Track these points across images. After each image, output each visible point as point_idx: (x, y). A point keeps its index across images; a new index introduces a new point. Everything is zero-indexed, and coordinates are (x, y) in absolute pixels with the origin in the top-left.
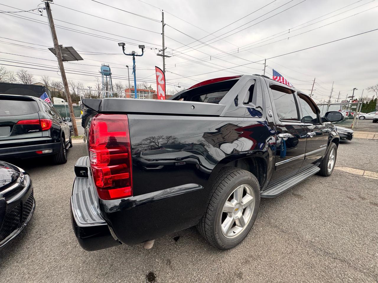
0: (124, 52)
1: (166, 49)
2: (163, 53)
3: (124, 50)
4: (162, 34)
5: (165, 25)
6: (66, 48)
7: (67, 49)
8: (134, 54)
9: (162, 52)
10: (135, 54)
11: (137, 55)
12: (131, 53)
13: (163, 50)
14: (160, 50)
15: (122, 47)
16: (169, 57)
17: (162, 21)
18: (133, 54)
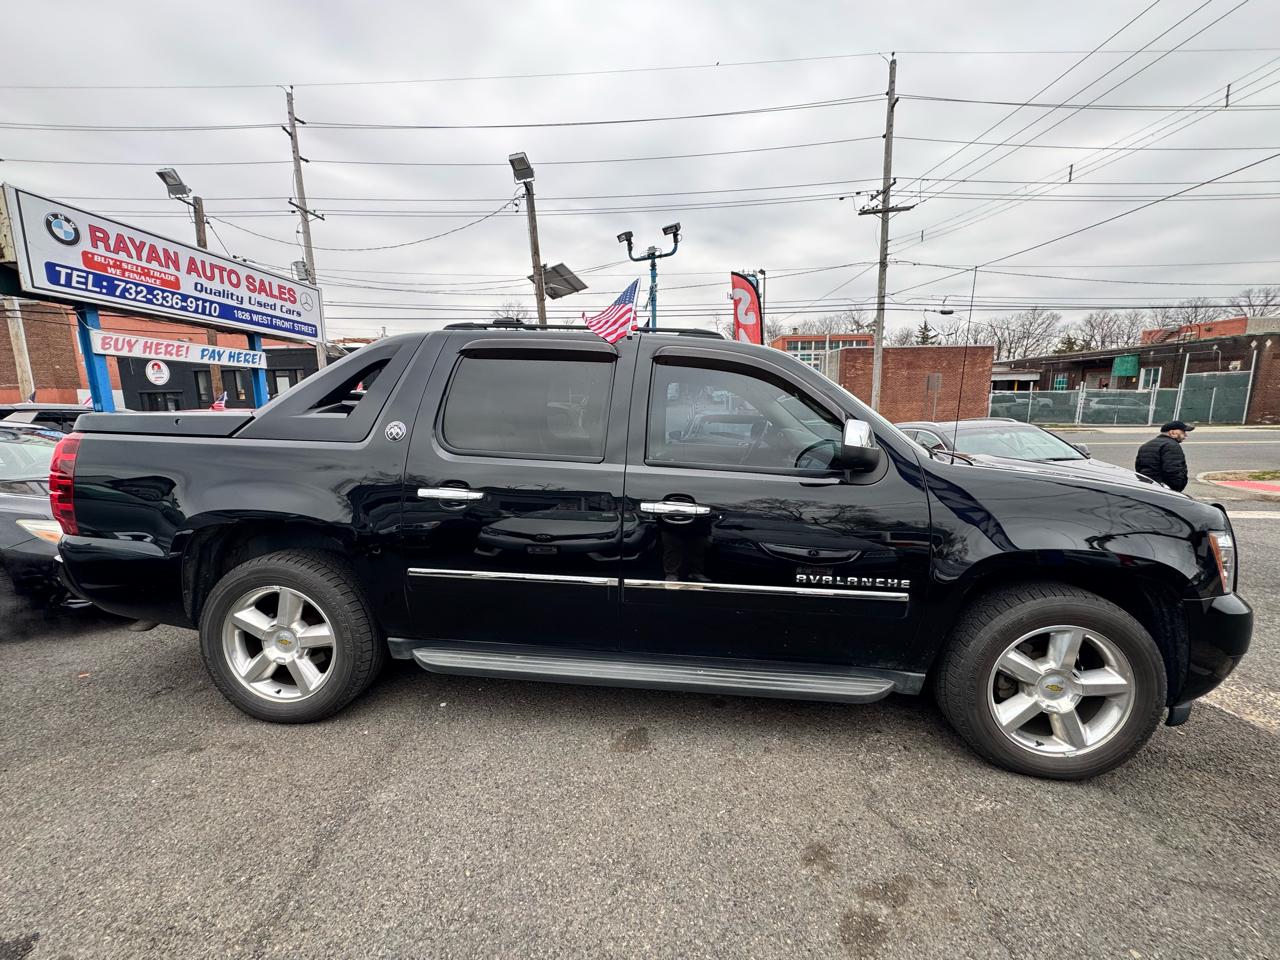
0: (630, 253)
1: (895, 183)
2: (885, 201)
3: (630, 249)
4: (884, 136)
5: (897, 100)
6: (553, 268)
7: (556, 271)
8: (653, 254)
9: (880, 197)
10: (657, 253)
11: (660, 256)
12: (645, 254)
13: (886, 192)
14: (875, 193)
15: (626, 242)
16: (908, 209)
17: (890, 93)
18: (651, 256)
